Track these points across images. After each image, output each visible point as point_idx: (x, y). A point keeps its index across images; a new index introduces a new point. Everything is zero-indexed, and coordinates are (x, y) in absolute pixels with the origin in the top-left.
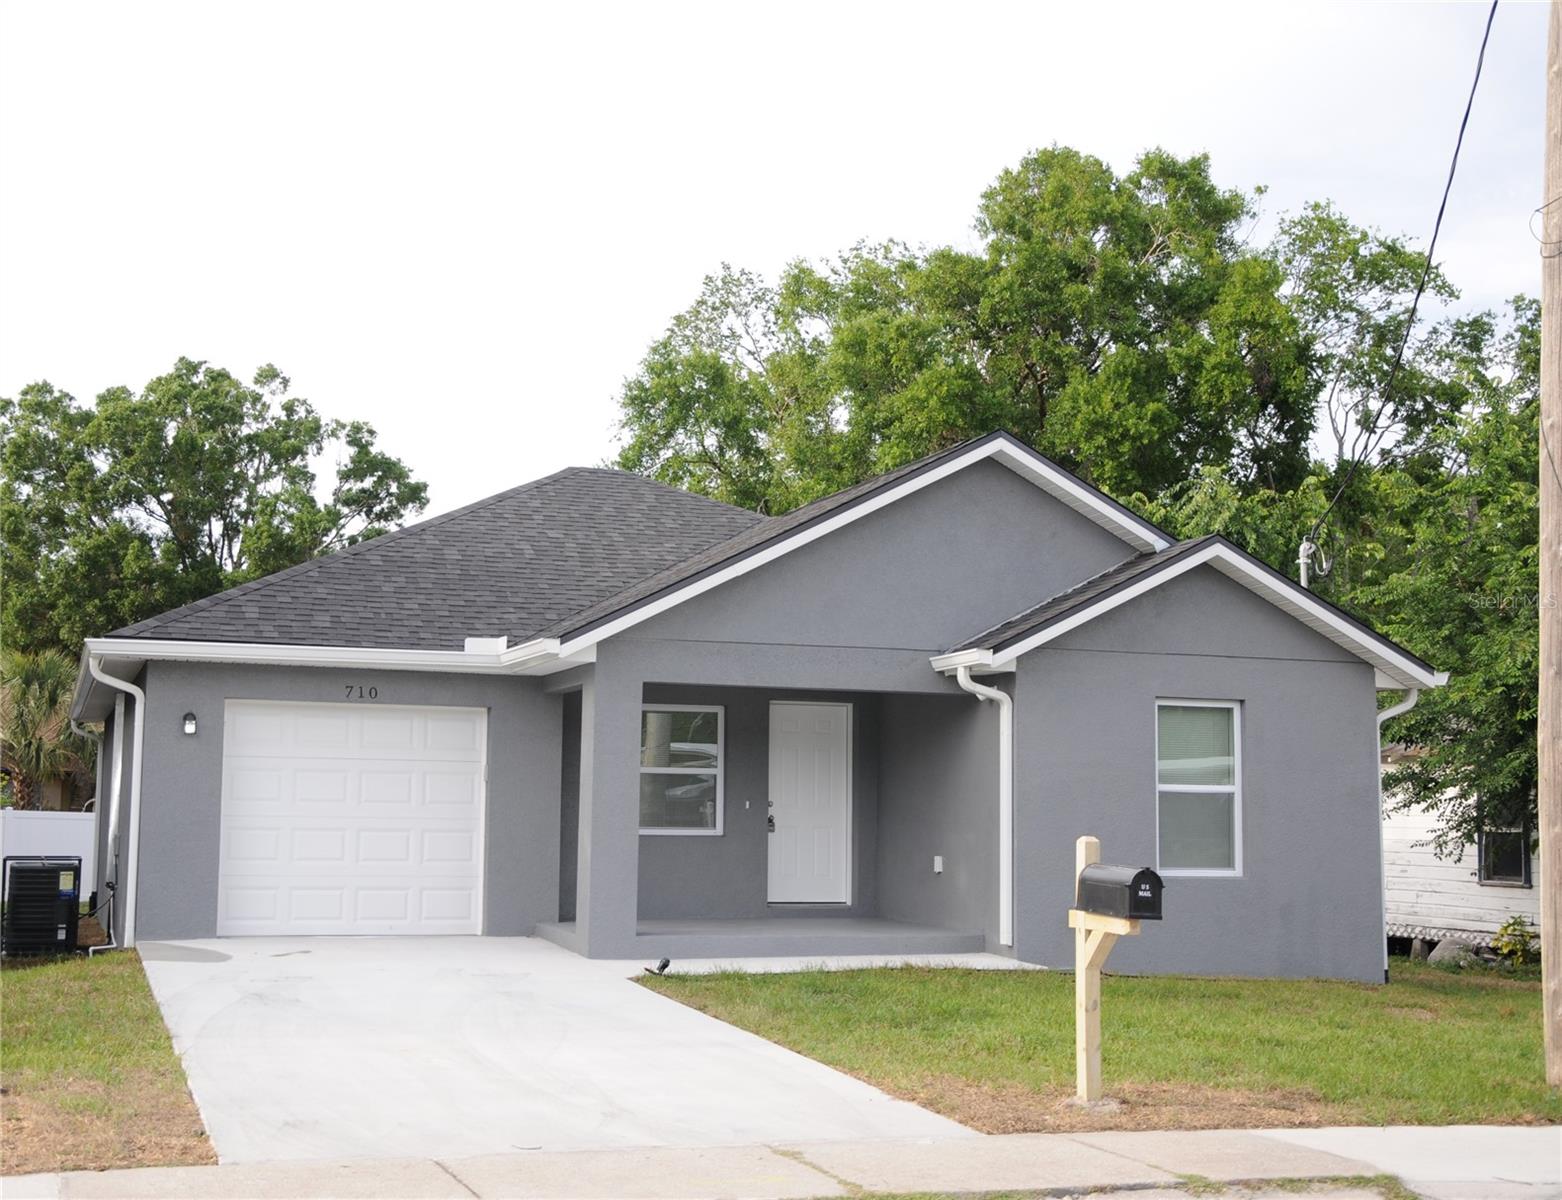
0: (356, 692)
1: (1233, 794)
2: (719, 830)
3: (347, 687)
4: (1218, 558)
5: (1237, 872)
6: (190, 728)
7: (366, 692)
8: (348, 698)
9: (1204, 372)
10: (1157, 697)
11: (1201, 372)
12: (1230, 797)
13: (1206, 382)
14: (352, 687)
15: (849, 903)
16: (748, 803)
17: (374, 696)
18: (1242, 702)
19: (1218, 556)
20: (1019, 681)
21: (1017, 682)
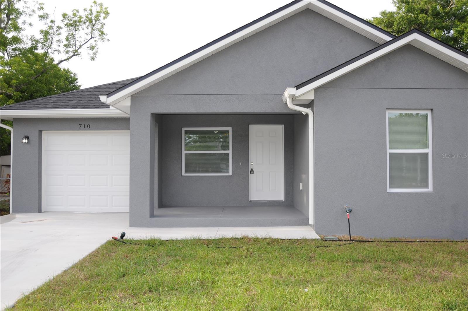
0: (83, 126)
1: (428, 153)
2: (230, 174)
3: (79, 125)
4: (415, 40)
5: (430, 189)
6: (25, 141)
7: (86, 126)
8: (80, 129)
9: (465, 34)
10: (387, 109)
11: (464, 35)
12: (426, 155)
13: (466, 37)
14: (81, 125)
15: (284, 200)
16: (240, 163)
17: (88, 127)
18: (432, 110)
19: (415, 39)
20: (315, 103)
21: (315, 104)
